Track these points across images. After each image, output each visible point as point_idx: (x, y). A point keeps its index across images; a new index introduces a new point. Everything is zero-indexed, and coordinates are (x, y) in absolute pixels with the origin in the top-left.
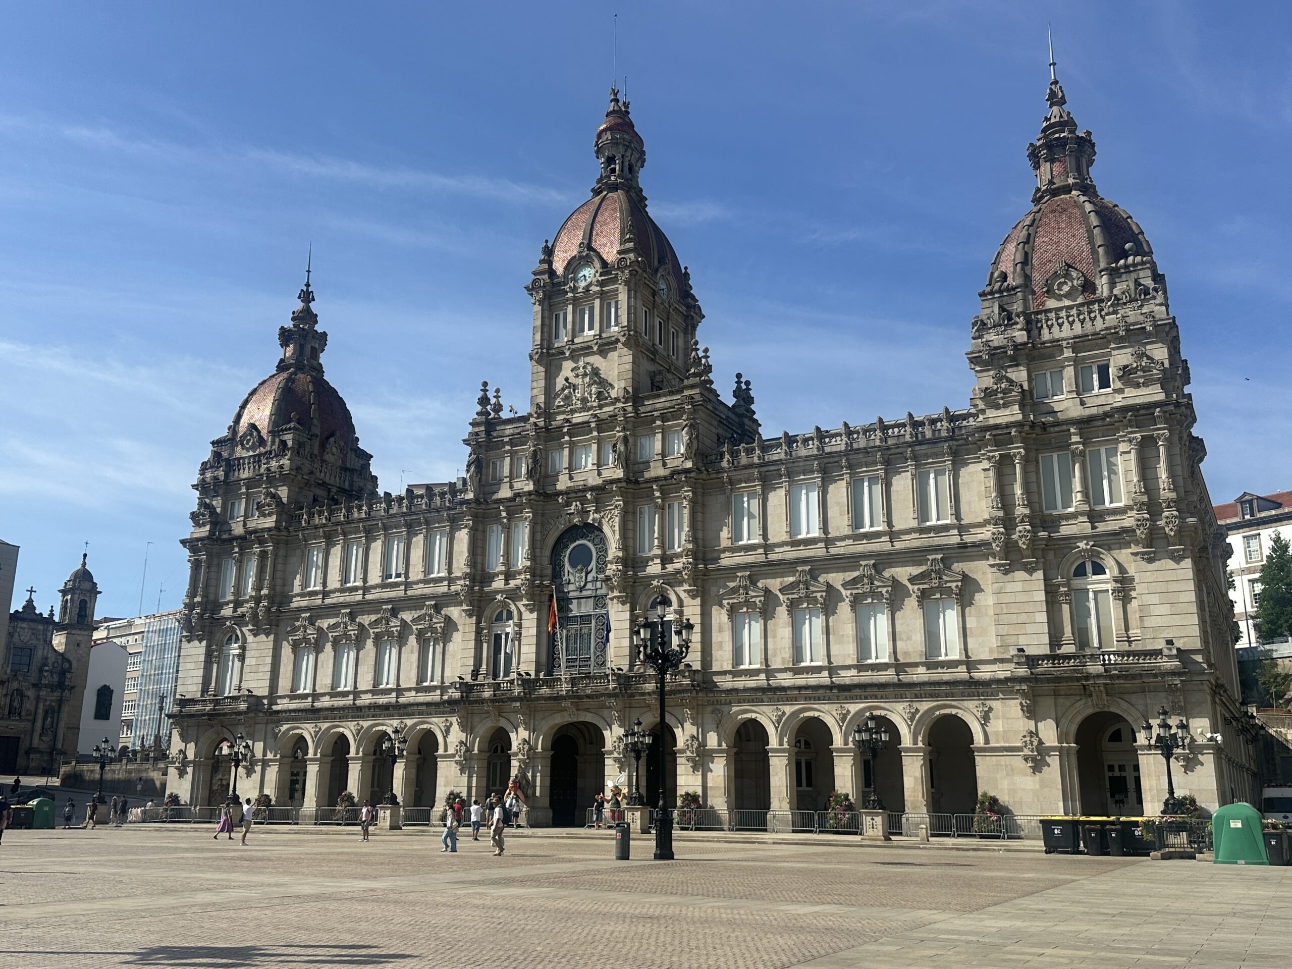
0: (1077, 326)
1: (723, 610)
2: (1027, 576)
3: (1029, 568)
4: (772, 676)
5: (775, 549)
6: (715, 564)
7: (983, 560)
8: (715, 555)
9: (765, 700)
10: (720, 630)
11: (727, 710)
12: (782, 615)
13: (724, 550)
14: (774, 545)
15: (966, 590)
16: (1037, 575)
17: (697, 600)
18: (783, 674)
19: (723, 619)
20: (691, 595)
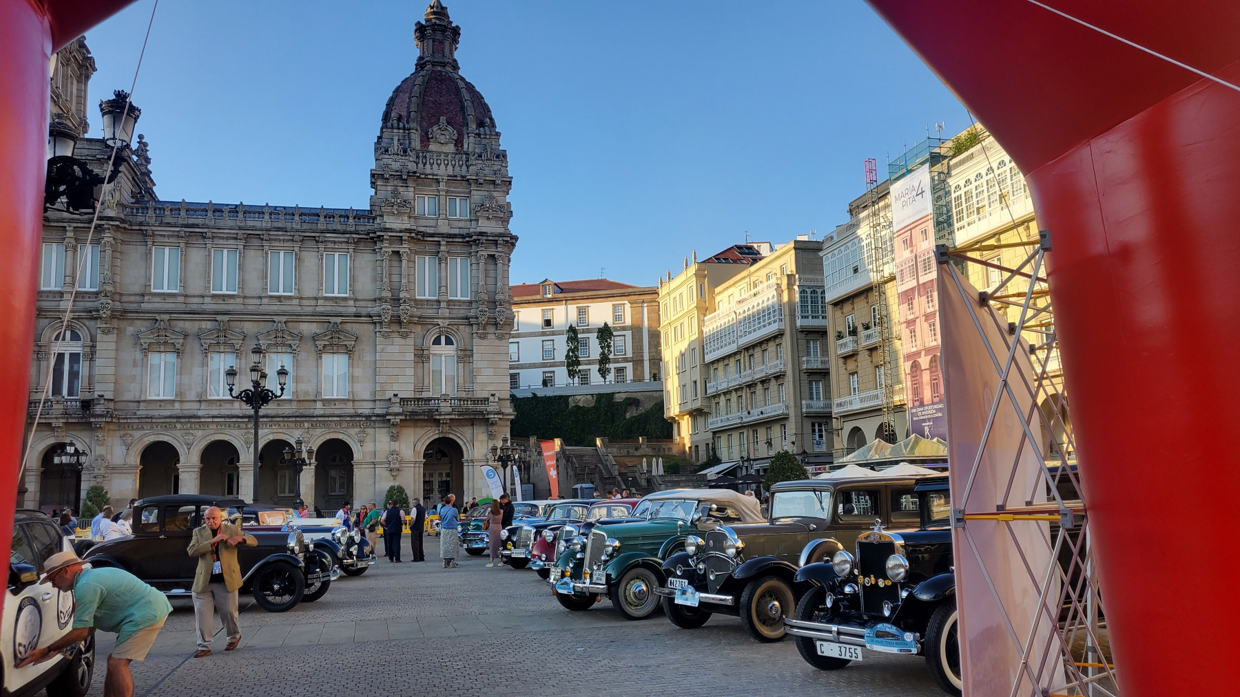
0: (450, 168)
1: (138, 346)
2: (402, 341)
3: (404, 336)
4: (187, 406)
5: (196, 300)
6: (133, 307)
7: (372, 327)
8: (132, 298)
9: (178, 426)
10: (135, 365)
11: (137, 434)
12: (198, 357)
13: (143, 295)
14: (194, 296)
15: (357, 348)
16: (410, 341)
17: (112, 337)
18: (196, 405)
19: (139, 355)
20: (106, 332)
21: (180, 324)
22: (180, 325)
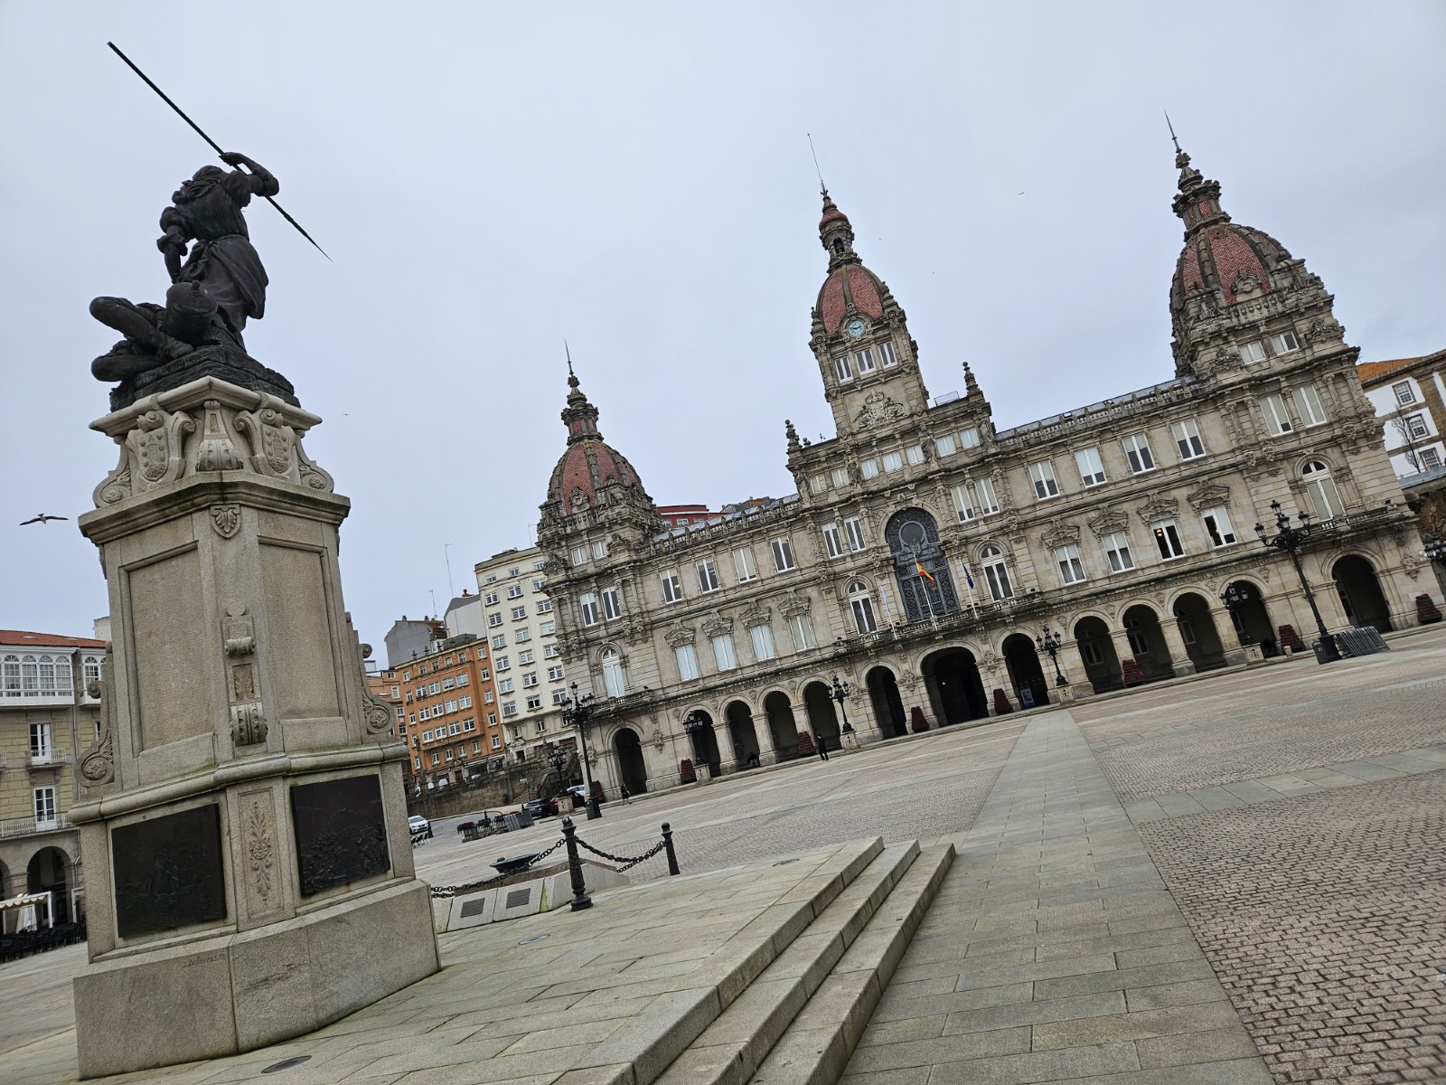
0: (1265, 310)
1: (1045, 547)
2: (1274, 479)
3: (1274, 474)
4: (1098, 584)
5: (1075, 497)
6: (1030, 516)
7: (1238, 475)
8: (1027, 511)
9: (1098, 601)
10: (1047, 561)
11: (1069, 615)
12: (1094, 542)
13: (1034, 506)
14: (1073, 495)
15: (1231, 498)
16: (1281, 477)
17: (1023, 544)
18: (1107, 582)
19: (1047, 553)
20: (1018, 541)
21: (1070, 520)
22: (1070, 522)
